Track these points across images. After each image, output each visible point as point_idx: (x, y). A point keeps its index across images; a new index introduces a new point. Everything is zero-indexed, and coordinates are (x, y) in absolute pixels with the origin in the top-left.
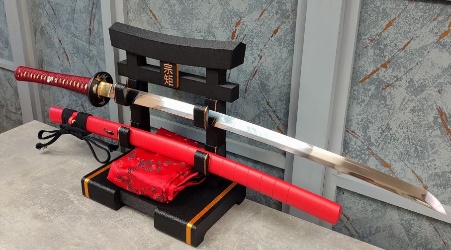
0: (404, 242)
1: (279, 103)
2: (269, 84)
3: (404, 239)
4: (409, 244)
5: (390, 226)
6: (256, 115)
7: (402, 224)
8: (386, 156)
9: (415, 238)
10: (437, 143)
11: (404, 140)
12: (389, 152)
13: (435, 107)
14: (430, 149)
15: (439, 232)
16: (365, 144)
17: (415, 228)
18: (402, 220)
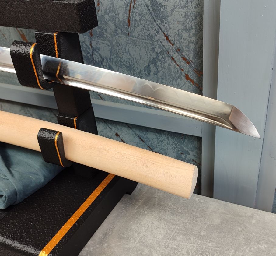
1: (185, 35)
2: (165, 3)
6: (150, 61)
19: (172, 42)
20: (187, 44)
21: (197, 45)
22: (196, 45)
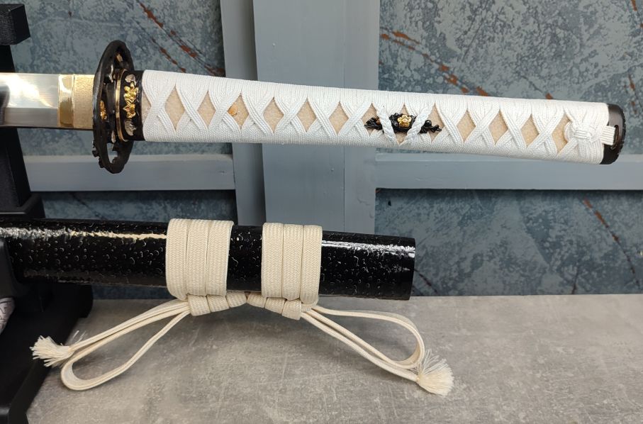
0: (535, 268)
3: (535, 263)
4: (546, 268)
5: (504, 244)
7: (529, 230)
8: (486, 75)
9: (558, 250)
10: (599, 8)
11: (525, 21)
12: (492, 64)
14: (584, 28)
15: (606, 219)
16: (433, 58)
17: (557, 227)
18: (529, 219)
19: (159, 20)
20: (189, 20)
21: (208, 21)
22: (205, 22)
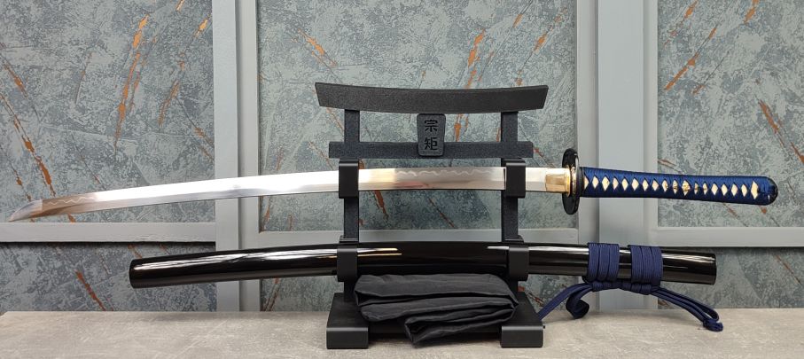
2: (537, 120)
5: (732, 285)
7: (746, 276)
9: (765, 289)
10: (766, 147)
13: (757, 102)
14: (760, 157)
15: (791, 268)
16: (683, 173)
17: (763, 273)
18: (745, 268)
